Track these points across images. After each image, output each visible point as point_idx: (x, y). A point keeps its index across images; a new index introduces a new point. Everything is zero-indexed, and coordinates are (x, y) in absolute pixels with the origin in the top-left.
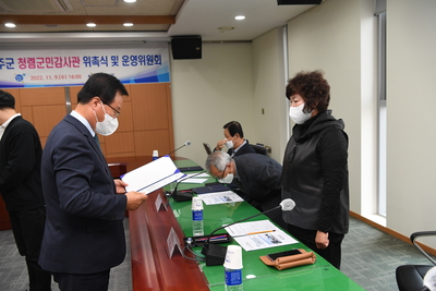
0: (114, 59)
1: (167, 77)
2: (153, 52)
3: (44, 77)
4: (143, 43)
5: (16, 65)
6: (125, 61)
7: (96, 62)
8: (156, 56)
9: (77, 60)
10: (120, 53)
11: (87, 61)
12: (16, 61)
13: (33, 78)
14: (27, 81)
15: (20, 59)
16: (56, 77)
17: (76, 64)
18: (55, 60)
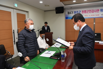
3: (88, 15)
9: (98, 10)
11: (102, 10)
12: (81, 11)
13: (85, 16)
16: (92, 15)
17: (98, 11)
18: (92, 11)
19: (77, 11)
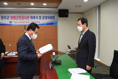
0: (40, 17)
1: (56, 23)
2: (52, 15)
3: (18, 22)
4: (49, 12)
5: (10, 18)
6: (43, 18)
7: (34, 18)
8: (53, 17)
10: (42, 15)
11: (31, 18)
12: (10, 17)
13: (15, 22)
14: (13, 23)
15: (11, 17)
16: (22, 22)
17: (28, 18)
18: (21, 17)
19: (5, 17)
